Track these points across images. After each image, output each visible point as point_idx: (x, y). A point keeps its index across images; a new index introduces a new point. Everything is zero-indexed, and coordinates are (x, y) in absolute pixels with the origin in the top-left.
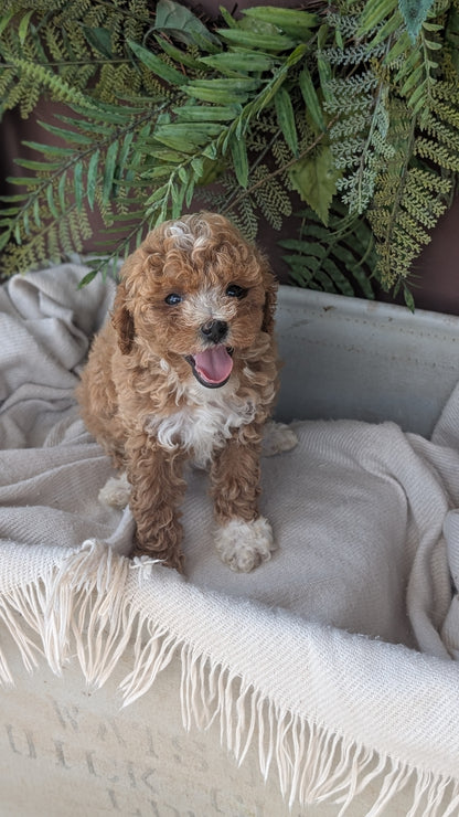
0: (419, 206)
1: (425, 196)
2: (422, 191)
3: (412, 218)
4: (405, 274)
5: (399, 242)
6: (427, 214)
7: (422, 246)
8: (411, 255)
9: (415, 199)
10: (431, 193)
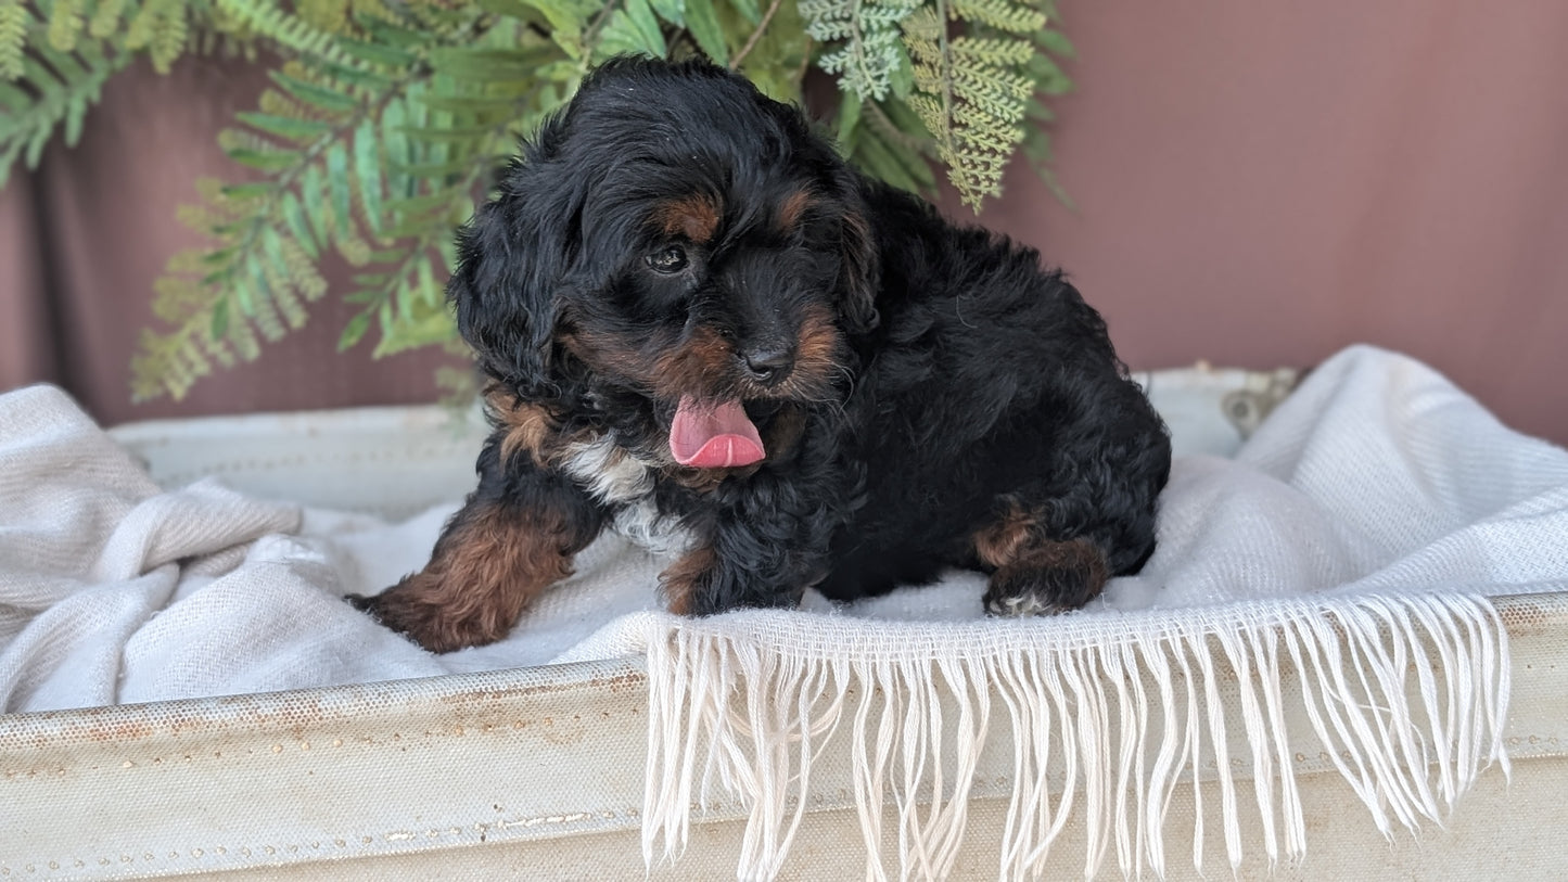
0: (985, 91)
1: (993, 75)
2: (982, 70)
3: (979, 111)
4: (996, 191)
5: (972, 145)
6: (1005, 100)
7: (1013, 144)
8: (999, 160)
9: (975, 82)
10: (999, 69)
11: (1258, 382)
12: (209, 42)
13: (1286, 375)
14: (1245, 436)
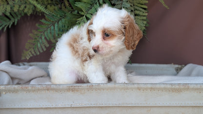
2: (139, 20)
10: (142, 20)
11: (180, 66)
12: (35, 12)
13: (183, 65)
14: (178, 73)
